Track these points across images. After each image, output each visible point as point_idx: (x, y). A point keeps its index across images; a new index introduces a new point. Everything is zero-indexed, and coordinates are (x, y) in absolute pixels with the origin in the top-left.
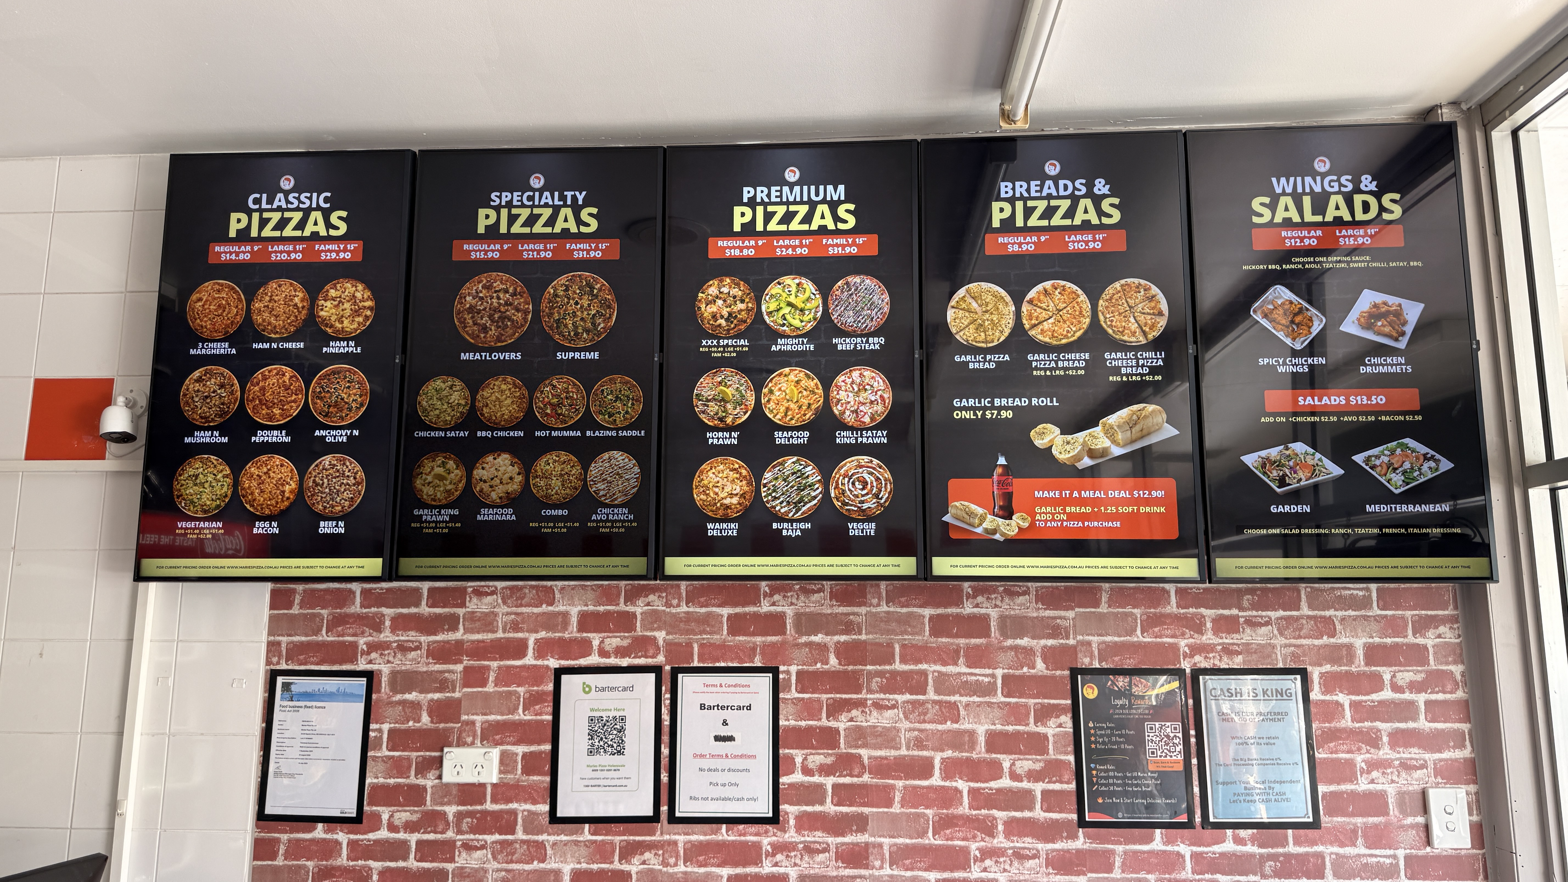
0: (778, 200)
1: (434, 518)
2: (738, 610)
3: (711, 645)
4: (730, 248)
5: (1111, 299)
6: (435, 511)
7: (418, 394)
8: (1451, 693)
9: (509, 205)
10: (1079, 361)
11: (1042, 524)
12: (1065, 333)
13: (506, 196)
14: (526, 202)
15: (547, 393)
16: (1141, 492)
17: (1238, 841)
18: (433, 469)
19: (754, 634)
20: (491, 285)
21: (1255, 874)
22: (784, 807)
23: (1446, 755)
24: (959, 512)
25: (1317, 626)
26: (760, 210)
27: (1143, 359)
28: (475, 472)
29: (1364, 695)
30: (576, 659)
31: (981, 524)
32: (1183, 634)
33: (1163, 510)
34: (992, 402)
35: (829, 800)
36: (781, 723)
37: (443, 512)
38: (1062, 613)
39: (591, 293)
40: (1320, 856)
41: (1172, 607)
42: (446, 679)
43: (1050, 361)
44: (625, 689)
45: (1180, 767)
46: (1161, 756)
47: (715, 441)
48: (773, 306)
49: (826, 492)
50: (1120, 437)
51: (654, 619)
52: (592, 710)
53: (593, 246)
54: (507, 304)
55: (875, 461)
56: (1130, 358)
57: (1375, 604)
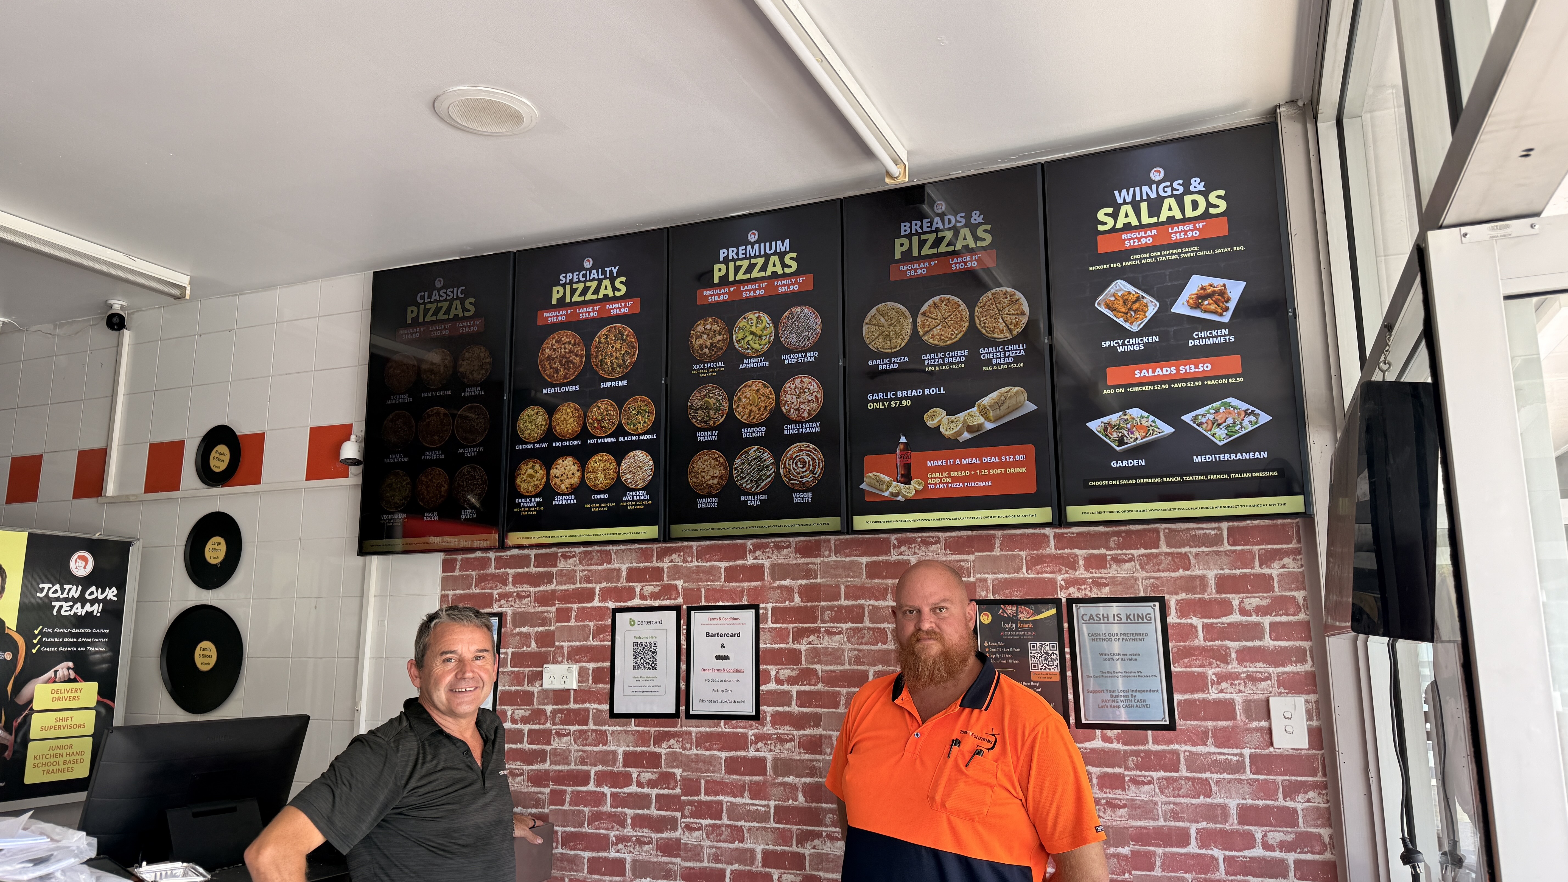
0: (744, 256)
1: (528, 505)
2: (732, 563)
3: (714, 589)
4: (711, 296)
5: (984, 305)
6: (528, 500)
7: (517, 420)
8: (1293, 615)
9: (571, 282)
10: (960, 357)
11: (933, 487)
12: (949, 336)
13: (569, 276)
14: (581, 279)
15: (595, 412)
16: (1007, 457)
17: (1106, 739)
18: (527, 470)
19: (742, 581)
20: (561, 339)
21: (1120, 767)
22: (763, 708)
23: (1288, 669)
24: (872, 481)
25: (1174, 561)
26: (731, 265)
27: (1009, 351)
28: (552, 471)
29: (1216, 618)
30: (625, 602)
31: (887, 489)
32: (1060, 570)
33: (1024, 470)
34: (895, 395)
35: (794, 703)
36: (761, 646)
37: (533, 500)
38: (965, 557)
39: (622, 339)
40: (1176, 753)
41: (1051, 549)
42: (546, 617)
43: (939, 359)
44: (657, 623)
45: (1057, 678)
46: (1041, 669)
47: (702, 439)
48: (740, 336)
49: (777, 472)
50: (991, 414)
51: (676, 572)
52: (636, 638)
53: (623, 304)
54: (571, 352)
55: (812, 446)
56: (999, 351)
57: (1226, 541)
